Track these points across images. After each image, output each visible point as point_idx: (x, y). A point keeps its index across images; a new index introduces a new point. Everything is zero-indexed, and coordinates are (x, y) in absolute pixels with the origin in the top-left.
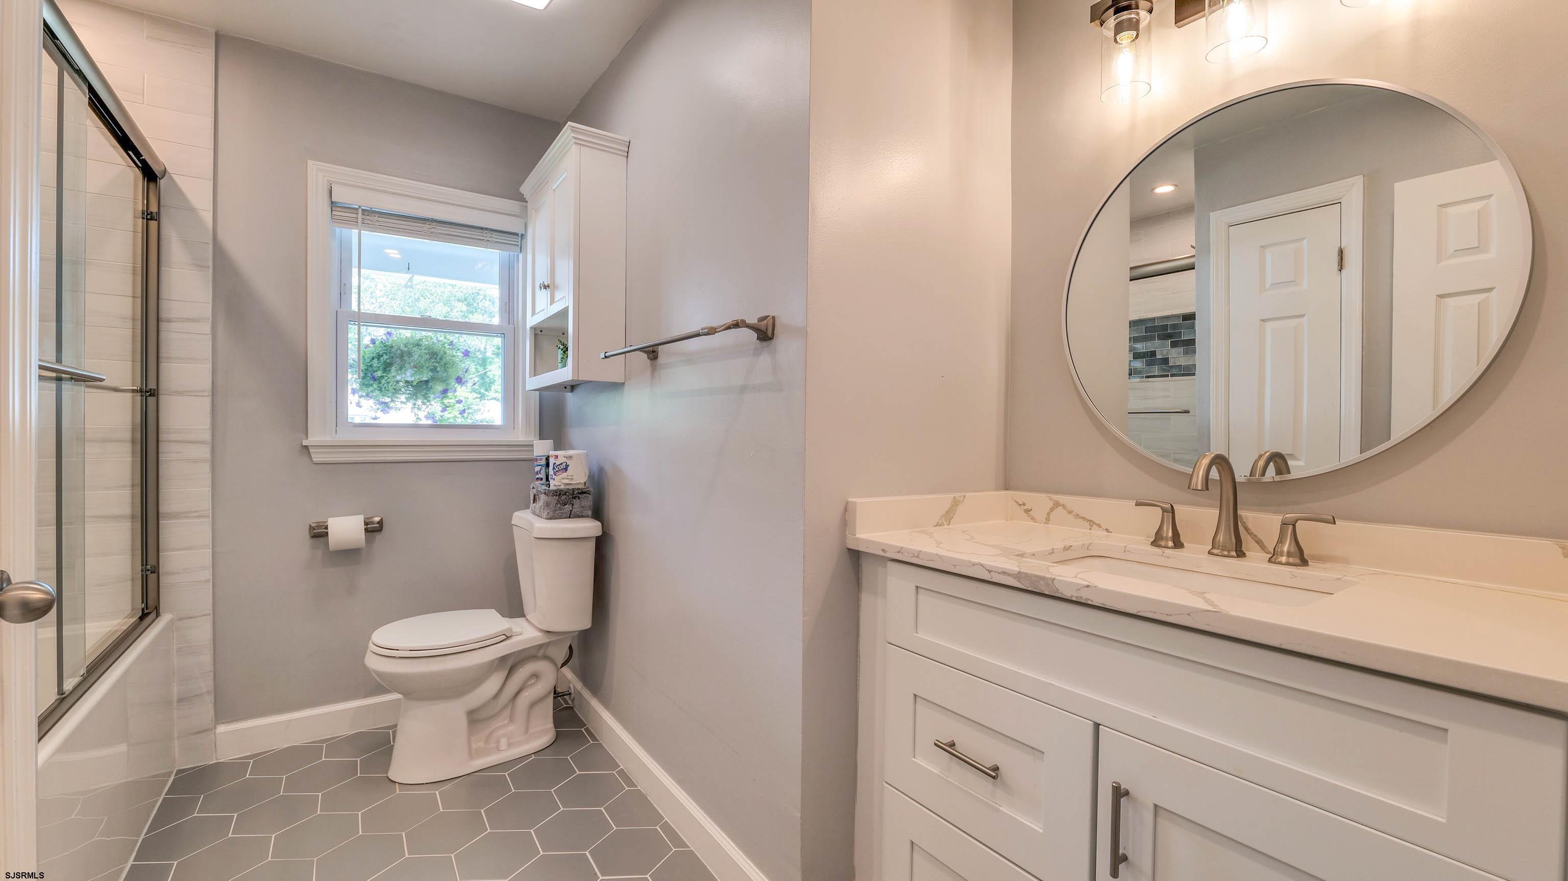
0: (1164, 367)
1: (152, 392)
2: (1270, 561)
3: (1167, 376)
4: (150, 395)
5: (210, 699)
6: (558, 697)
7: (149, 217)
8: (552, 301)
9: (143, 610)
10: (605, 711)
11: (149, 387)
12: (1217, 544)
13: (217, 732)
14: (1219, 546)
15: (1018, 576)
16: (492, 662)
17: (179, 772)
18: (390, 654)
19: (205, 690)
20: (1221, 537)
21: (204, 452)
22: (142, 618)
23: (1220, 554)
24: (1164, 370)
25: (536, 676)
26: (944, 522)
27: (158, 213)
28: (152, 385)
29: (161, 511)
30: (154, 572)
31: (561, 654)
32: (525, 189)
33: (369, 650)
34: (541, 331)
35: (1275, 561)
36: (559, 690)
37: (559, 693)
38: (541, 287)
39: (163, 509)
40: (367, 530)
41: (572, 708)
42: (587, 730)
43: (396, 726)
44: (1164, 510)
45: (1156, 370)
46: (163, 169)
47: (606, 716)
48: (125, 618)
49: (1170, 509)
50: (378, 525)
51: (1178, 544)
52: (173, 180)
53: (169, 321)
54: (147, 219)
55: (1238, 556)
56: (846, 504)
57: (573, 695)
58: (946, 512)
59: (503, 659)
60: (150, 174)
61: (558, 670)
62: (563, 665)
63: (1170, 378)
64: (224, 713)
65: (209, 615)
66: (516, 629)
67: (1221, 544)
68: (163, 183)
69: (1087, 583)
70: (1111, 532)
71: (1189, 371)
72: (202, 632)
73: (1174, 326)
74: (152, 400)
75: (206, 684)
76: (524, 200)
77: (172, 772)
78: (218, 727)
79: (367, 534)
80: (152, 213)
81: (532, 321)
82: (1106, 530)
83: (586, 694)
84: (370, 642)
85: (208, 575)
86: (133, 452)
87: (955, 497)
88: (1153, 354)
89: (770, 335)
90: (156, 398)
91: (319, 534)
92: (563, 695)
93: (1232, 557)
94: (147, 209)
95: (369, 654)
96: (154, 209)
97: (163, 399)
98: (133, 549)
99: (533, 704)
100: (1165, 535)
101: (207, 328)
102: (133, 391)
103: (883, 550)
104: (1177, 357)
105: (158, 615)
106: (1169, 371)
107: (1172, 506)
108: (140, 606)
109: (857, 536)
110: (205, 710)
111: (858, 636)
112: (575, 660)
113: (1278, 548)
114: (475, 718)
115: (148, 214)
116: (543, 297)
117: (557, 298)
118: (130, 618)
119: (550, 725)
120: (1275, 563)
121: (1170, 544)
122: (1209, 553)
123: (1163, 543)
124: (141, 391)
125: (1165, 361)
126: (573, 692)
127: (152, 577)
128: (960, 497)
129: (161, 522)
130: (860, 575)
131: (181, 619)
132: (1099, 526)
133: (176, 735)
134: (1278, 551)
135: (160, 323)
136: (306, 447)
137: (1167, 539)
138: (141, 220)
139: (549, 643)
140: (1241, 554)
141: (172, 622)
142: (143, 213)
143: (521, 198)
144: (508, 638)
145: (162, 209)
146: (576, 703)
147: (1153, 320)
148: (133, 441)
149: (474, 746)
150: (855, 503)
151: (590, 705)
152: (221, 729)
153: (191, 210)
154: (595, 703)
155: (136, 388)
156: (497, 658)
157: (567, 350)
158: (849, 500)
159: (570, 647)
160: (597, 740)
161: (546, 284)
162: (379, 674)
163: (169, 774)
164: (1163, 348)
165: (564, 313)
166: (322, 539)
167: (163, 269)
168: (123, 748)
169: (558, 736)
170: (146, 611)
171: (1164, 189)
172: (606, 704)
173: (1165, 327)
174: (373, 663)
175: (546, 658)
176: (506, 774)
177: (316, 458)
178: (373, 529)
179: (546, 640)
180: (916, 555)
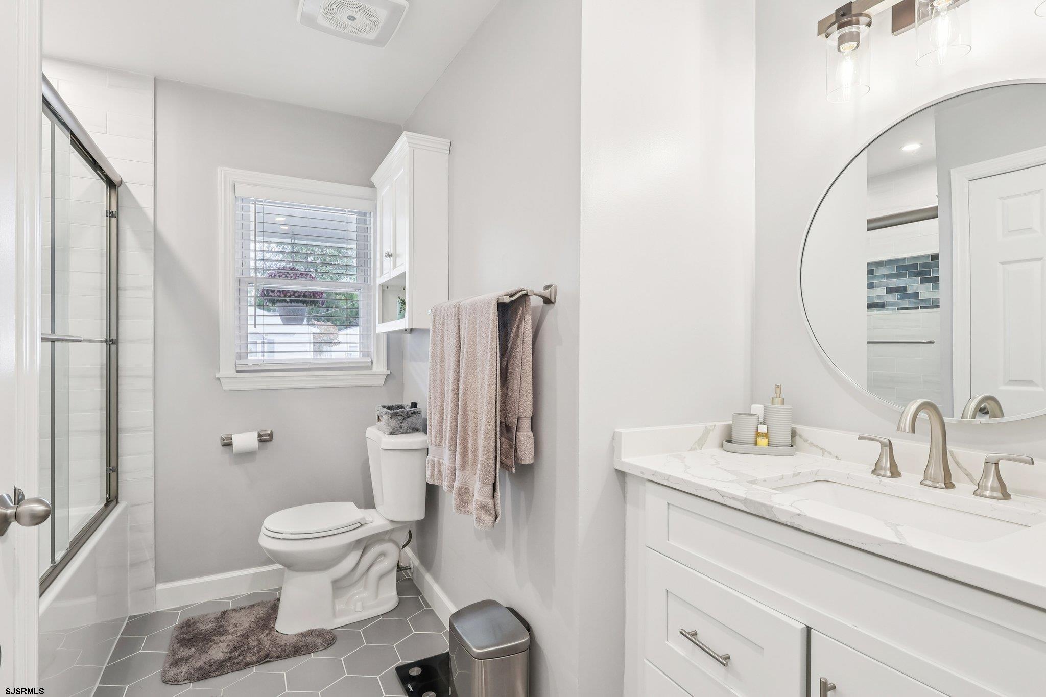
0: (914, 300)
1: (114, 340)
2: (975, 493)
3: (917, 308)
4: (112, 343)
5: (151, 565)
6: (401, 570)
7: (111, 215)
8: (395, 266)
9: (107, 499)
10: (435, 584)
11: (112, 338)
12: (929, 476)
13: (157, 589)
14: (930, 478)
15: (745, 501)
16: (350, 544)
17: (131, 618)
18: (277, 536)
19: (149, 558)
20: (931, 471)
21: (149, 384)
22: (106, 505)
23: (931, 485)
24: (915, 303)
25: (383, 554)
26: (697, 447)
27: (117, 212)
28: (114, 337)
29: (119, 427)
30: (115, 472)
31: (403, 538)
32: (375, 179)
33: (261, 533)
34: (387, 287)
35: (980, 494)
36: (402, 564)
37: (401, 568)
38: (386, 256)
39: (121, 425)
40: (260, 441)
41: (412, 579)
42: (423, 598)
43: (280, 589)
44: (883, 444)
45: (906, 303)
46: (120, 179)
47: (436, 588)
48: (97, 504)
49: (888, 444)
50: (269, 437)
51: (895, 473)
52: (127, 187)
53: (125, 289)
54: (110, 217)
55: (947, 487)
56: (614, 435)
57: (412, 569)
58: (699, 439)
59: (359, 541)
60: (111, 185)
61: (400, 551)
62: (404, 546)
63: (920, 310)
64: (162, 575)
65: (152, 502)
66: (369, 519)
67: (932, 477)
68: (120, 189)
69: (798, 512)
70: (840, 459)
71: (934, 304)
72: (146, 515)
73: (923, 265)
74: (114, 347)
75: (149, 554)
76: (374, 187)
77: (126, 617)
78: (157, 585)
79: (261, 444)
80: (112, 212)
81: (381, 280)
82: (836, 457)
83: (422, 570)
84: (263, 527)
85: (151, 474)
86: (101, 385)
87: (706, 427)
88: (905, 288)
89: (553, 301)
90: (116, 345)
91: (227, 444)
92: (405, 569)
93: (942, 488)
94: (110, 209)
95: (262, 535)
96: (114, 209)
97: (120, 345)
98: (101, 455)
99: (382, 576)
100: (884, 466)
101: (150, 293)
102: (101, 341)
103: (642, 473)
104: (926, 291)
105: (117, 503)
106: (919, 304)
107: (890, 441)
108: (105, 496)
109: (622, 460)
110: (149, 571)
111: (624, 539)
112: (414, 541)
113: (982, 483)
114: (338, 586)
115: (110, 213)
116: (388, 262)
117: (398, 264)
118: (100, 504)
119: (394, 593)
120: (979, 495)
121: (889, 474)
122: (921, 483)
123: (882, 473)
124: (106, 341)
125: (916, 295)
126: (412, 567)
127: (114, 475)
128: (711, 426)
129: (119, 435)
130: (626, 490)
131: (132, 506)
132: (830, 453)
133: (129, 591)
134: (982, 485)
135: (119, 291)
136: (219, 379)
137: (885, 469)
138: (106, 217)
139: (393, 530)
140: (949, 485)
141: (126, 508)
142: (107, 213)
143: (372, 186)
144: (362, 525)
145: (119, 209)
146: (415, 575)
147: (904, 260)
148: (101, 377)
149: (337, 607)
150: (621, 433)
151: (424, 577)
152: (161, 587)
153: (138, 207)
154: (428, 578)
155: (103, 339)
156: (353, 541)
157: (405, 304)
158: (616, 430)
159: (410, 532)
160: (430, 607)
161: (390, 253)
162: (269, 551)
163: (124, 619)
164: (913, 284)
165: (403, 276)
166: (229, 447)
167: (121, 252)
168: (93, 599)
169: (401, 602)
170: (109, 500)
171: (911, 147)
172: (436, 578)
173: (915, 266)
174: (266, 543)
175: (391, 540)
176: (361, 630)
177: (226, 387)
178: (265, 439)
179: (391, 528)
180: (666, 478)
